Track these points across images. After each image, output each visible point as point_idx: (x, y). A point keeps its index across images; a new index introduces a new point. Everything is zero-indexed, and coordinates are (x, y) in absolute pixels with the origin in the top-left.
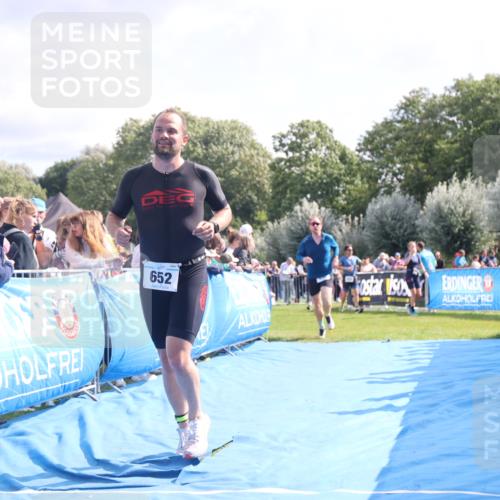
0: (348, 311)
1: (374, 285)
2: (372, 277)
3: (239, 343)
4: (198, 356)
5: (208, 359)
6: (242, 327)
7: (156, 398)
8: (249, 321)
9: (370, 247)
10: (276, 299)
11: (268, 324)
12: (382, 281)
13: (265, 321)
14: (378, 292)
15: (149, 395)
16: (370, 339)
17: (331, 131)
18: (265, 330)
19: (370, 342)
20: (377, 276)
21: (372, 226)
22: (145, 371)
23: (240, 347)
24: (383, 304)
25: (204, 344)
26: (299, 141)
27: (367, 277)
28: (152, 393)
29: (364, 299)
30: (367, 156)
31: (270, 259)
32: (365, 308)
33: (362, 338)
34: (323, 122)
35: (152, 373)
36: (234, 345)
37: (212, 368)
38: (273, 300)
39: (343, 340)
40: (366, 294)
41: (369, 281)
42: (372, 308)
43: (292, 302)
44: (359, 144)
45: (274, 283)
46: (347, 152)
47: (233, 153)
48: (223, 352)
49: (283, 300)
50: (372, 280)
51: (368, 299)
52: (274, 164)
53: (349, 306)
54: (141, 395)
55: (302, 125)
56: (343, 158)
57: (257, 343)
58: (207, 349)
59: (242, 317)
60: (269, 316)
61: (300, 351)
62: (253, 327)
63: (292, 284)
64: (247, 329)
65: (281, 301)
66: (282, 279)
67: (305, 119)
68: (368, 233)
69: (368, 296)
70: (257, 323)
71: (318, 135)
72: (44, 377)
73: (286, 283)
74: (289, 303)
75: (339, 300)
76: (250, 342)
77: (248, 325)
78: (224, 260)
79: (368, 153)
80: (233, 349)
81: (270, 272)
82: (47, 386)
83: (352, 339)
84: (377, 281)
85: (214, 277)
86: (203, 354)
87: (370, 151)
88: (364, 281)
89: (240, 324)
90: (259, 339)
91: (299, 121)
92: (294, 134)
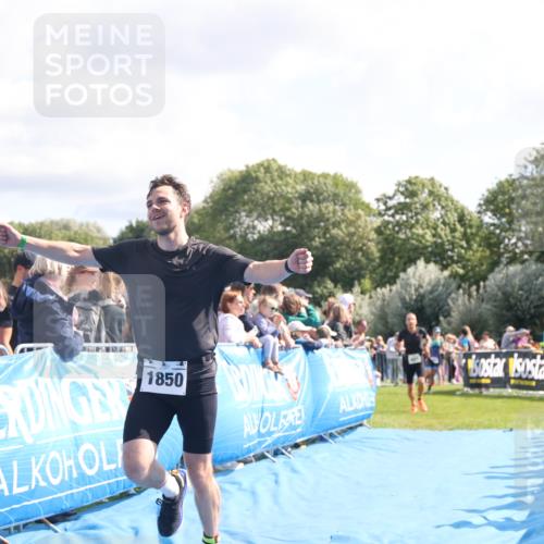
0: (464, 395)
1: (495, 365)
2: (493, 356)
3: (339, 429)
4: (292, 443)
5: (303, 447)
6: (344, 411)
7: (245, 490)
8: (351, 405)
9: (491, 322)
10: (382, 379)
11: (371, 408)
12: (504, 360)
13: (369, 405)
14: (499, 373)
15: (236, 486)
16: (489, 427)
17: (446, 189)
18: (369, 416)
19: (488, 431)
20: (498, 355)
21: (493, 298)
22: (231, 459)
23: (339, 434)
24: (505, 387)
25: (299, 430)
26: (408, 200)
27: (487, 356)
28: (239, 484)
29: (484, 381)
30: (488, 218)
31: (374, 333)
32: (485, 392)
33: (481, 426)
34: (437, 179)
35: (239, 462)
36: (333, 431)
37: (308, 457)
38: (379, 380)
39: (458, 428)
40: (486, 375)
41: (488, 360)
42: (492, 391)
43: (400, 383)
44: (480, 205)
45: (380, 361)
46: (466, 213)
47: (334, 212)
48: (321, 439)
49: (389, 381)
50: (493, 359)
51: (488, 381)
52: (379, 227)
53: (466, 389)
54: (227, 486)
55: (409, 182)
56: (461, 219)
57: (360, 429)
58: (303, 436)
59: (342, 401)
60: (373, 399)
61: (408, 439)
62: (356, 411)
63: (400, 363)
64: (349, 414)
65: (388, 382)
66: (389, 356)
67: (413, 176)
68: (489, 307)
69: (488, 377)
70: (360, 407)
71: (431, 193)
72: (113, 467)
73: (393, 361)
74: (397, 384)
75: (454, 381)
76: (351, 429)
77: (350, 409)
78: (321, 334)
79: (489, 214)
80: (331, 435)
81: (375, 349)
82: (116, 476)
83: (469, 427)
84: (498, 360)
85: (310, 353)
86: (299, 441)
87: (492, 211)
88: (483, 360)
89: (342, 408)
90: (361, 425)
91: (407, 178)
92: (402, 193)
